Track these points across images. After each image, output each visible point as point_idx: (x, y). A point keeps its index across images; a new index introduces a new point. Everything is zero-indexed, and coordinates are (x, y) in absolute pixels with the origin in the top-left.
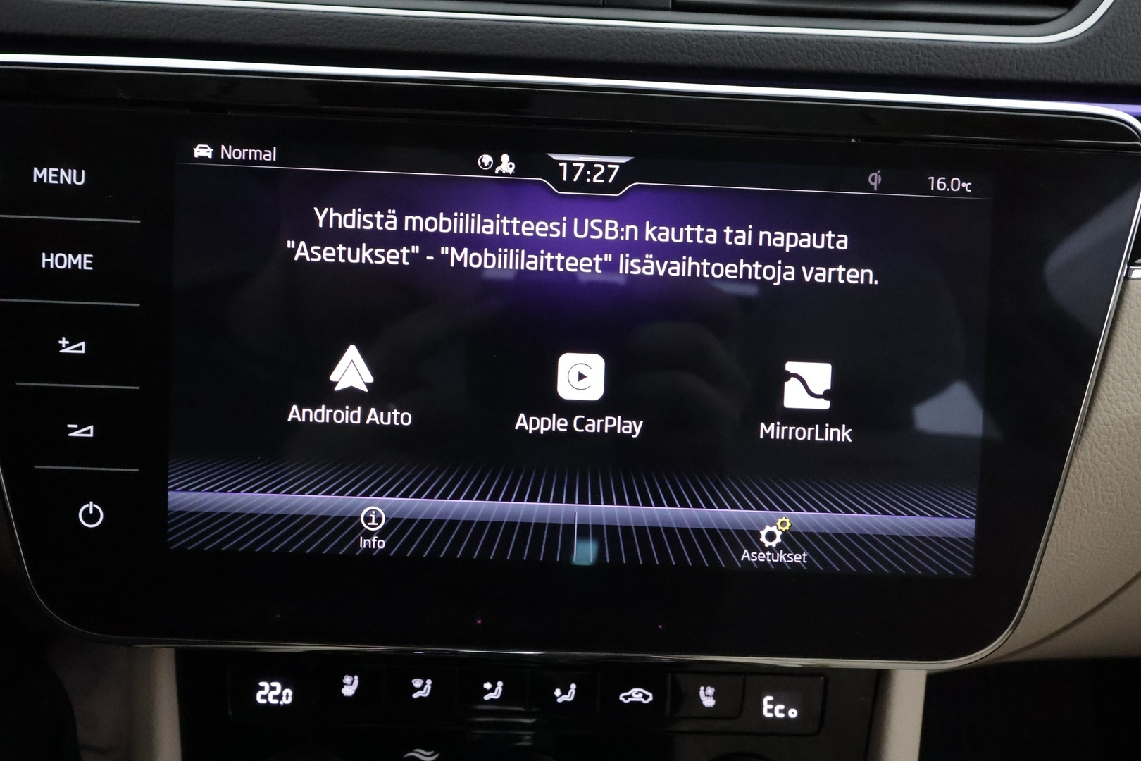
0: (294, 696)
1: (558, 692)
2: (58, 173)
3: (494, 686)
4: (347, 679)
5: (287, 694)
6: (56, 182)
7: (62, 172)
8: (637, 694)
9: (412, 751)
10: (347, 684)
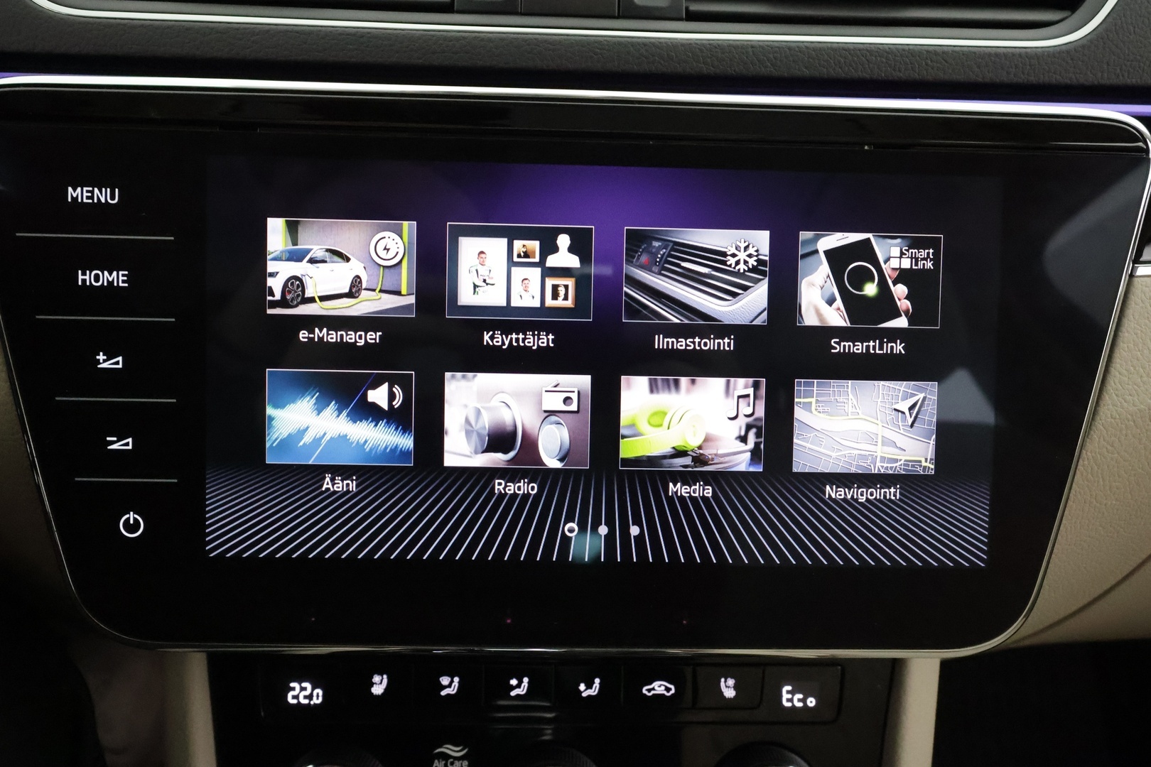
0: (324, 696)
1: (582, 687)
2: (92, 192)
3: (520, 682)
4: (376, 679)
5: (318, 694)
6: (91, 201)
7: (96, 190)
8: (660, 686)
9: (441, 747)
10: (376, 684)
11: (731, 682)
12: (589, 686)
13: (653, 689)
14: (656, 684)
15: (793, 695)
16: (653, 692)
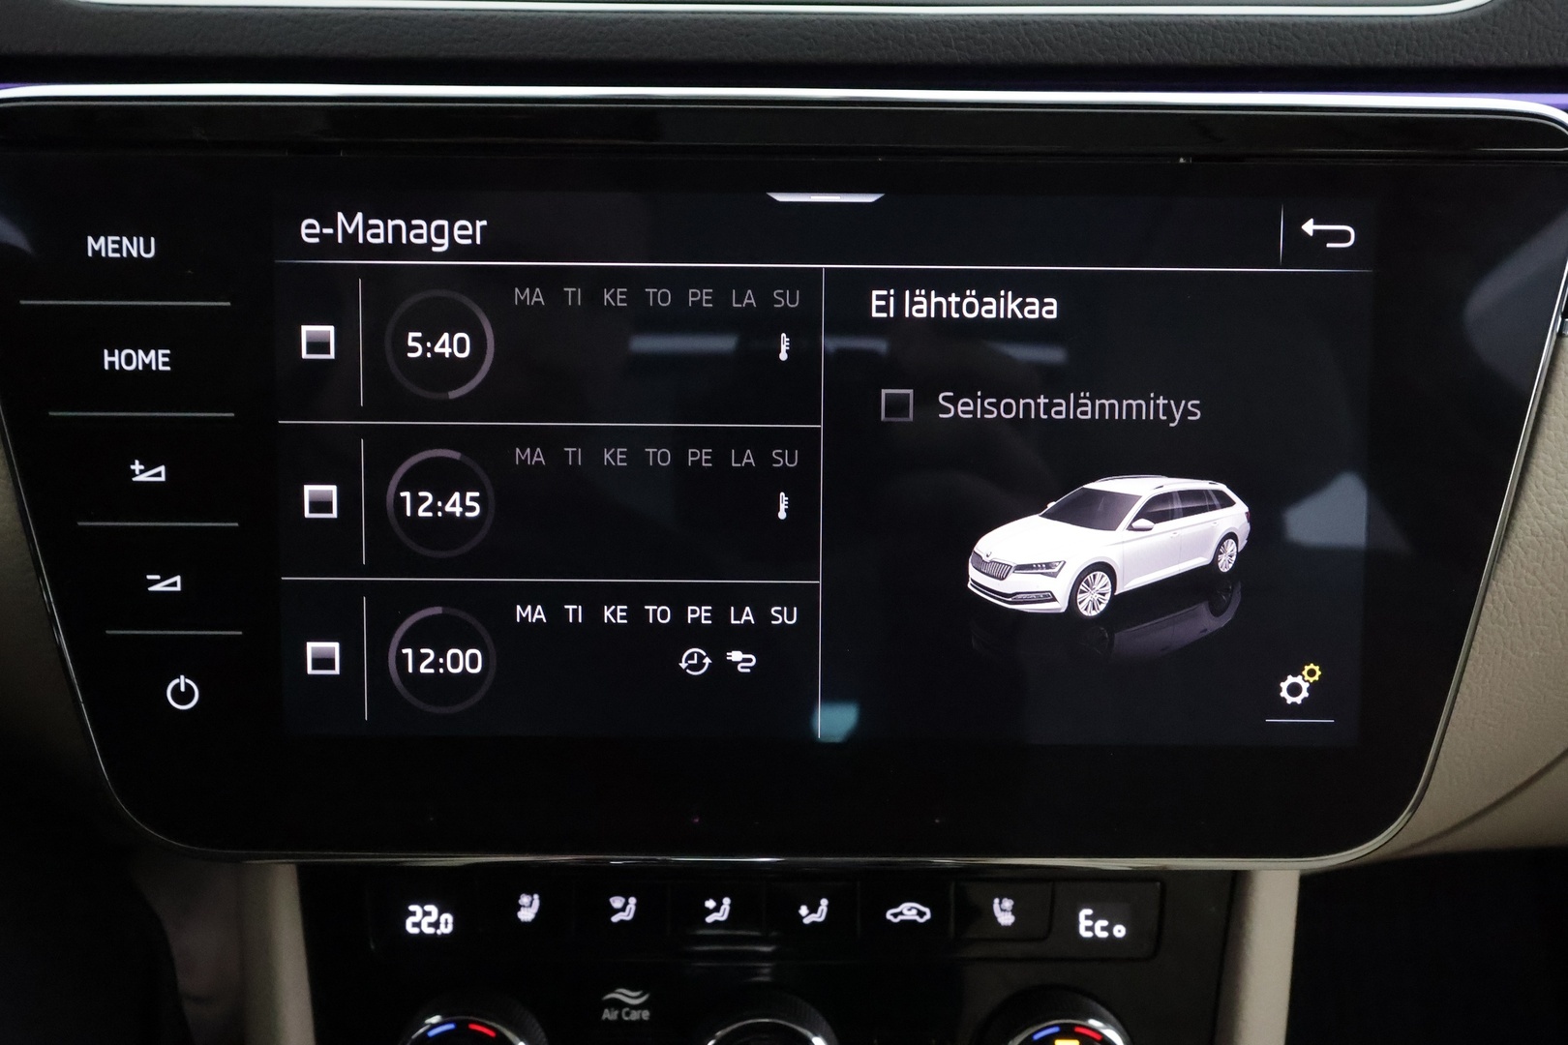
0: (455, 924)
1: (804, 910)
2: (120, 243)
3: (719, 904)
4: (524, 899)
5: (446, 920)
6: (118, 255)
7: (125, 241)
8: (910, 910)
9: (612, 991)
10: (524, 906)
11: (1008, 904)
12: (813, 910)
13: (901, 913)
14: (904, 907)
15: (1094, 922)
16: (900, 918)
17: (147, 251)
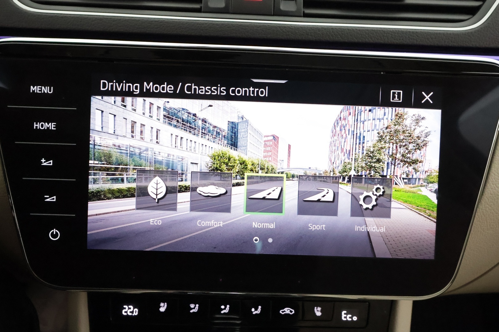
0: (139, 312)
1: (253, 310)
2: (41, 88)
3: (226, 307)
4: (162, 304)
5: (136, 311)
6: (41, 92)
7: (43, 88)
8: (287, 310)
10: (162, 307)
11: (319, 309)
12: (256, 310)
13: (285, 311)
14: (286, 309)
15: (347, 315)
16: (284, 313)
17: (50, 91)
